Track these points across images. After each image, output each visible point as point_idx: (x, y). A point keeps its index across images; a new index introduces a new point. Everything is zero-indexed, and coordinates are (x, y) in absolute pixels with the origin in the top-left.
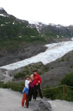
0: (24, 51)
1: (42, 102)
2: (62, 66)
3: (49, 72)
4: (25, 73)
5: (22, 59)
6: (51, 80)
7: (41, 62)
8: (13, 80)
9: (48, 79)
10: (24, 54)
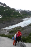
0: (13, 22)
1: (22, 44)
2: (30, 28)
3: (24, 31)
4: (14, 31)
5: (12, 25)
6: (25, 34)
7: (21, 26)
8: (9, 34)
9: (24, 33)
10: (13, 23)
